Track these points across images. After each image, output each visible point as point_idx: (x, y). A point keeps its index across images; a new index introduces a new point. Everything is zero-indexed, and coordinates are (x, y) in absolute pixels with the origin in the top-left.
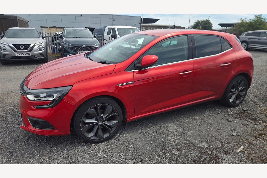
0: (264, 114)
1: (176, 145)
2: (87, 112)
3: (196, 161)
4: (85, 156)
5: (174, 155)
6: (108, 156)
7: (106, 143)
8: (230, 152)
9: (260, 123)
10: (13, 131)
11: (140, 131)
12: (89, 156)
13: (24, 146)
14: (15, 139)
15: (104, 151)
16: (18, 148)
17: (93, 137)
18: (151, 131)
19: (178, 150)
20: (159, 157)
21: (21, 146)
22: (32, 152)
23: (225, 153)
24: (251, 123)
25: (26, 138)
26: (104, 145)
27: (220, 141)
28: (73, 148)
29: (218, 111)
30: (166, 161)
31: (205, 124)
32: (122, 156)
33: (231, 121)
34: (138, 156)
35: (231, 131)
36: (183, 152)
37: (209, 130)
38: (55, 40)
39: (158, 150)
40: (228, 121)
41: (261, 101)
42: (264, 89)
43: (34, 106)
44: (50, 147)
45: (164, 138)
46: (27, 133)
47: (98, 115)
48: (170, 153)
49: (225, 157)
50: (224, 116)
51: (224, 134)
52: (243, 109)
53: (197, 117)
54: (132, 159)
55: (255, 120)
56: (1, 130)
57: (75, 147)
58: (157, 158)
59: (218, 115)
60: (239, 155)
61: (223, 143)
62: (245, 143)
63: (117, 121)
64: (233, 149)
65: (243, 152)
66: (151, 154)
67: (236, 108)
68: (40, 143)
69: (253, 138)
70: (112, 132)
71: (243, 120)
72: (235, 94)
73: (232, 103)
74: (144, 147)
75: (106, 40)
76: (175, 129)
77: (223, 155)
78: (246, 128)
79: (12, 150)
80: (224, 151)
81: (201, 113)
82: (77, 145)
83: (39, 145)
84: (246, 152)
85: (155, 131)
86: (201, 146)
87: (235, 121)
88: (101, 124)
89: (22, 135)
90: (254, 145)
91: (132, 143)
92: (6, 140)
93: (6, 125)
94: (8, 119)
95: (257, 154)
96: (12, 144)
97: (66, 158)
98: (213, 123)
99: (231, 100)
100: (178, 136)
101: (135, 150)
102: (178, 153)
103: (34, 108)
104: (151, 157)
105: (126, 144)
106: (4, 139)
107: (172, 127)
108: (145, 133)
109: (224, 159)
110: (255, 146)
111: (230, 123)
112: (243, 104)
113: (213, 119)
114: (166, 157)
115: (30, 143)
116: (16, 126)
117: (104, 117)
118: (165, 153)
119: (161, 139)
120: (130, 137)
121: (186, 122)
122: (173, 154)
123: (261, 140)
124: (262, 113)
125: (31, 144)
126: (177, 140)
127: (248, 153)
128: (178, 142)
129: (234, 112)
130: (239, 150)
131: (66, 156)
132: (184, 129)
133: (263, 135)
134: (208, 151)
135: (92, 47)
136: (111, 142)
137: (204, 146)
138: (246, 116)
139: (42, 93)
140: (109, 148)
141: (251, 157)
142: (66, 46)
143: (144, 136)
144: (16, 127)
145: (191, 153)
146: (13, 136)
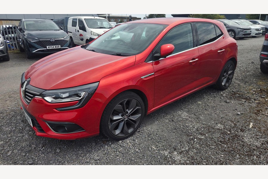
0: (251, 93)
1: (197, 130)
2: (115, 108)
3: (222, 141)
4: (117, 154)
5: (201, 139)
6: (142, 151)
7: (131, 138)
8: (244, 130)
9: (252, 101)
10: (19, 141)
11: (157, 122)
12: (121, 154)
13: (43, 155)
14: (26, 149)
15: (134, 145)
16: (36, 158)
17: (120, 134)
18: (167, 121)
19: (201, 134)
20: (189, 143)
21: (39, 155)
22: (56, 159)
23: (241, 131)
24: (245, 102)
25: (41, 146)
26: (130, 140)
27: (231, 121)
28: (99, 148)
29: (213, 95)
30: (197, 146)
31: (210, 108)
32: (155, 148)
33: (229, 103)
34: (169, 145)
35: (234, 111)
36: (207, 135)
37: (216, 112)
38: (6, 34)
39: (185, 138)
40: (227, 103)
41: (242, 82)
42: (239, 72)
43: (57, 109)
44: (74, 151)
45: (183, 126)
46: (37, 141)
47: (124, 111)
48: (196, 139)
49: (243, 134)
50: (221, 99)
51: (230, 114)
52: (232, 91)
53: (200, 102)
54: (166, 149)
55: (246, 99)
56: (2, 142)
57: (101, 147)
58: (187, 145)
59: (215, 98)
60: (252, 130)
61: (235, 122)
62: (251, 119)
63: (140, 115)
64: (245, 126)
65: (254, 127)
66: (180, 142)
67: (226, 90)
68: (60, 148)
69: (254, 115)
70: (136, 126)
71: (238, 100)
72: (226, 78)
73: (224, 86)
74: (169, 136)
75: (71, 33)
76: (187, 116)
77: (240, 133)
78: (244, 107)
79: (31, 161)
80: (239, 129)
81: (200, 98)
82: (103, 145)
83: (60, 151)
84: (257, 127)
85: (170, 120)
86: (219, 128)
87: (232, 102)
88: (126, 119)
89: (33, 144)
90: (258, 120)
91: (157, 134)
92: (15, 151)
93: (5, 136)
94: (3, 129)
95: (265, 128)
96: (26, 155)
97: (98, 159)
98: (216, 106)
99: (223, 84)
100: (194, 122)
101: (163, 141)
102: (203, 137)
103: (58, 111)
104: (181, 145)
105: (151, 136)
106: (13, 151)
107: (183, 114)
108: (162, 123)
109: (244, 136)
110: (260, 120)
111: (228, 104)
112: (231, 86)
113: (213, 102)
114: (195, 142)
115: (48, 150)
116: (19, 135)
117: (129, 112)
118: (192, 139)
119: (180, 127)
120: (151, 129)
121: (193, 108)
122: (199, 139)
123: (261, 115)
124: (249, 93)
125: (50, 152)
126: (195, 125)
127: (258, 128)
128: (197, 127)
129: (227, 94)
130: (251, 127)
131: (98, 158)
132: (195, 115)
133: (261, 111)
134: (226, 131)
135: (62, 40)
136: (136, 136)
137: (220, 127)
138: (238, 97)
139: (64, 93)
140: (137, 142)
141: (262, 130)
142: (30, 40)
143: (163, 126)
144: (20, 137)
145: (214, 135)
146: (22, 146)
